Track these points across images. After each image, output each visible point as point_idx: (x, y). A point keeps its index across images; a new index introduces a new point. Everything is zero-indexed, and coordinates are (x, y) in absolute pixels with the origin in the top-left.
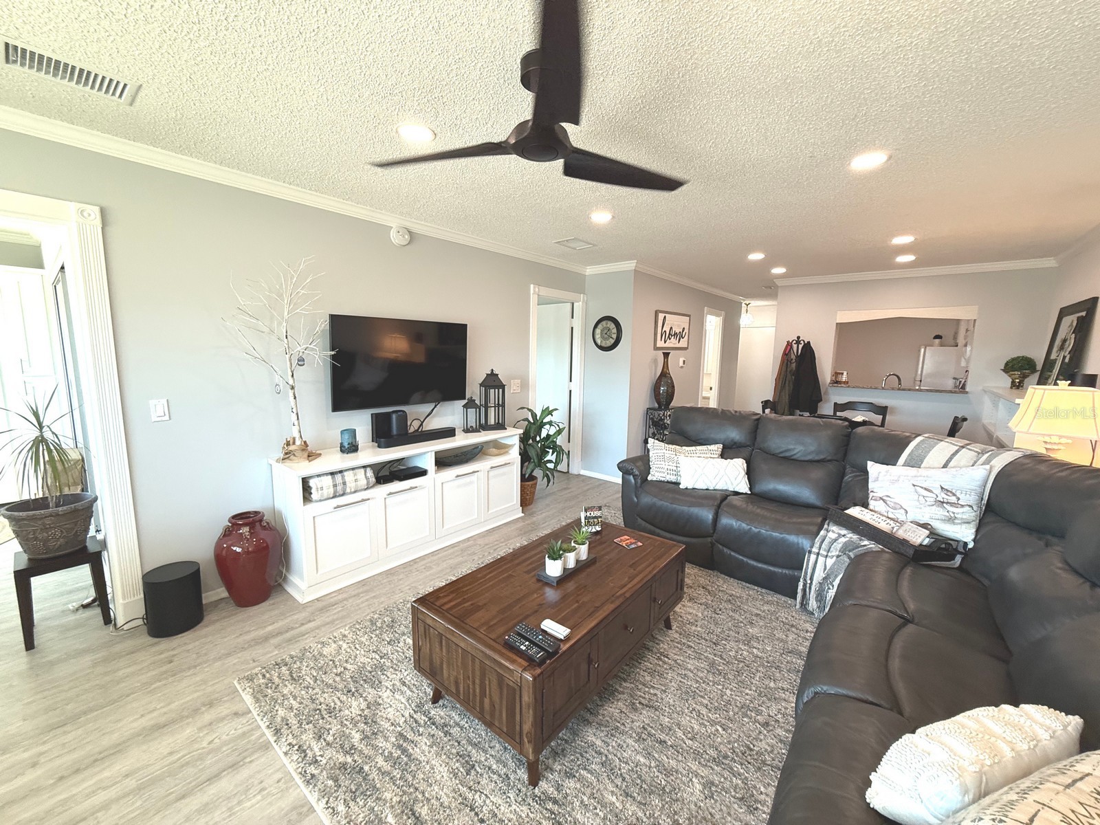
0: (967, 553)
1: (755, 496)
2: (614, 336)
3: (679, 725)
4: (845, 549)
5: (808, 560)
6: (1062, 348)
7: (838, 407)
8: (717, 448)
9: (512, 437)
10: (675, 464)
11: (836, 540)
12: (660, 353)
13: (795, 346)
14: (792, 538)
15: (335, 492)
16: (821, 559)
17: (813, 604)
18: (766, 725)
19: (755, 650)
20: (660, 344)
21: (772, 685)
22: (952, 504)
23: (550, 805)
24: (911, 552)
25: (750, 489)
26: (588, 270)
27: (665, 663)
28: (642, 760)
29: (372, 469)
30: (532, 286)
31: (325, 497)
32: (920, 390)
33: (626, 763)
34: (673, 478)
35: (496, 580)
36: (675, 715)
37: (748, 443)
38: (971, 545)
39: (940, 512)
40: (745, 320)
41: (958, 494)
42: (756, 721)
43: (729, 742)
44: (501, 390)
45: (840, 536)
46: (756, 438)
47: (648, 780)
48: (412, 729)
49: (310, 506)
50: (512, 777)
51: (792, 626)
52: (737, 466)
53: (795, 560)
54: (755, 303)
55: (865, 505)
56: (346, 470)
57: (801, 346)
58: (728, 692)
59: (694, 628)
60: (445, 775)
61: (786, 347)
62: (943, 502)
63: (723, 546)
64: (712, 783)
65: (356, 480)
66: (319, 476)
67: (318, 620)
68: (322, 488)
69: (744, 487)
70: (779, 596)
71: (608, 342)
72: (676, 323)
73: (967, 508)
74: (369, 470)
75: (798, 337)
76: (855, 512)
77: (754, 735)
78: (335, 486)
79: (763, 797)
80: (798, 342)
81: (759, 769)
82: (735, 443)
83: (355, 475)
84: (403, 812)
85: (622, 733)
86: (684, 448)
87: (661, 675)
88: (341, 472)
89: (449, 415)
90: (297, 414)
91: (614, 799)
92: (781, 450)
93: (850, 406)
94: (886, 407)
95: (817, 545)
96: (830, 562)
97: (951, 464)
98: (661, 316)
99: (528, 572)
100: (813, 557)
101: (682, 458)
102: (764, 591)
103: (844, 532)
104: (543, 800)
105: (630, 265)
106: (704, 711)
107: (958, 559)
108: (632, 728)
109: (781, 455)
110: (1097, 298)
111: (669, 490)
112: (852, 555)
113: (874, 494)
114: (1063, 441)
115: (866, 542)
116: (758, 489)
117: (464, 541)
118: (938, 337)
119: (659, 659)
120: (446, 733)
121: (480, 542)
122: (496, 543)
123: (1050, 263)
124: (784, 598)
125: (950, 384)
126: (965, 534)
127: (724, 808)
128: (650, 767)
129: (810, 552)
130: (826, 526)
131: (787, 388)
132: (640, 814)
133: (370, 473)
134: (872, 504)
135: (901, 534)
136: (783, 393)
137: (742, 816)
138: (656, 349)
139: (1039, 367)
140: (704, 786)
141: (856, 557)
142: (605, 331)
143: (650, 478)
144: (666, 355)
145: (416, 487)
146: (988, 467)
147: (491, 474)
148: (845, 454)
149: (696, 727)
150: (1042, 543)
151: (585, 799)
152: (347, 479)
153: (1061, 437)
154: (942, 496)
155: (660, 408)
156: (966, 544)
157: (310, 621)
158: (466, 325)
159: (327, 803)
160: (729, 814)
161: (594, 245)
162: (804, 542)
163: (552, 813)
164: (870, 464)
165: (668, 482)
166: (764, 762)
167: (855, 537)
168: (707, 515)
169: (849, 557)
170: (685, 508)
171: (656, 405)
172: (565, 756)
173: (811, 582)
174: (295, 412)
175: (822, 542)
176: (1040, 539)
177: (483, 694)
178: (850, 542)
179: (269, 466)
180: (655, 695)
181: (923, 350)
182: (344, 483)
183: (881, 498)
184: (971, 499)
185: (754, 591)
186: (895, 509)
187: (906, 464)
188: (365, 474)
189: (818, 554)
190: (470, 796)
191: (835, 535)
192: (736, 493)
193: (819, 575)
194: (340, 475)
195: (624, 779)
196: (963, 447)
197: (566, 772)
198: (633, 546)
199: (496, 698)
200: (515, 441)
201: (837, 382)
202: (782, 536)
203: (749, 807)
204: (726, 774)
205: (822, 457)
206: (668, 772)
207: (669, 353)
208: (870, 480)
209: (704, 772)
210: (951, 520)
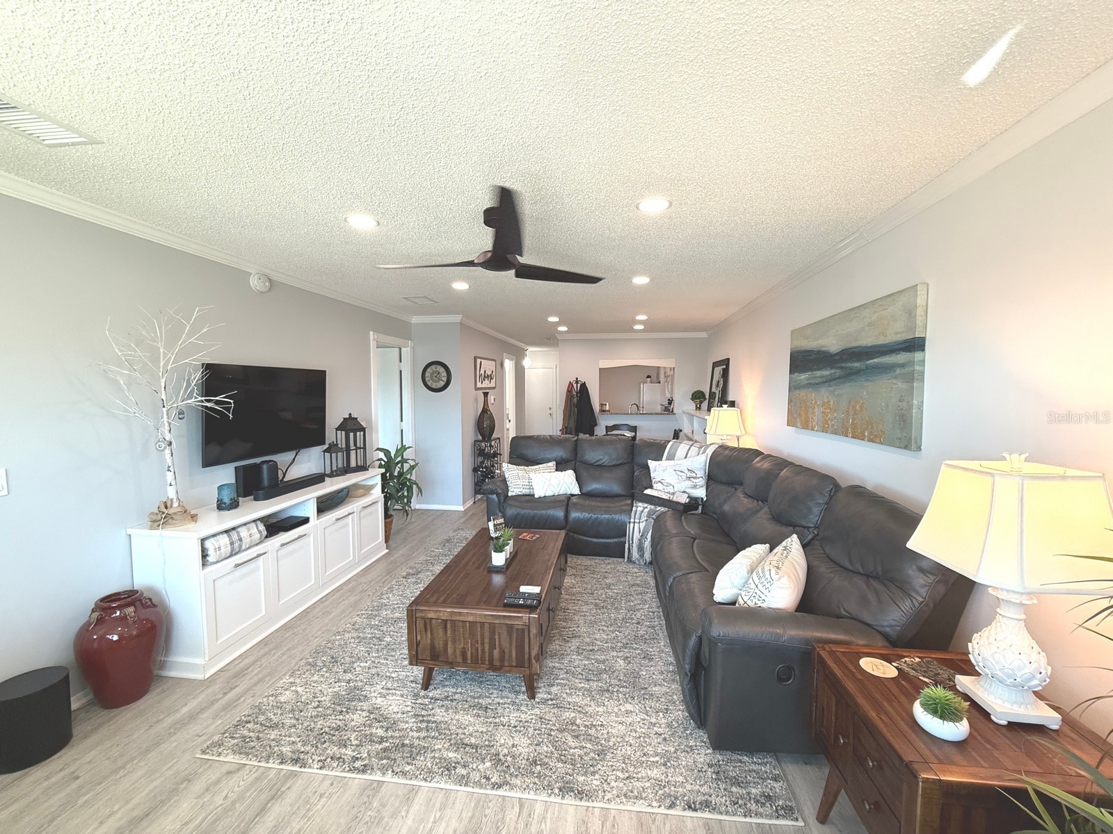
0: (704, 504)
1: (584, 495)
2: (445, 379)
3: (595, 639)
4: (649, 515)
5: (629, 528)
6: (718, 386)
7: (608, 429)
8: (552, 464)
9: (373, 477)
10: (527, 481)
11: (643, 511)
12: (480, 393)
13: (575, 385)
14: (617, 517)
15: (232, 549)
16: (637, 525)
17: (635, 554)
18: (638, 623)
19: (615, 591)
20: (479, 385)
21: (632, 604)
22: (694, 478)
23: (550, 702)
24: (681, 508)
25: (580, 490)
26: (414, 319)
27: (568, 613)
28: (587, 662)
29: (261, 522)
30: (371, 333)
31: (223, 557)
32: (643, 414)
33: (579, 667)
34: (526, 491)
35: (459, 578)
36: (591, 636)
37: (572, 459)
38: (705, 499)
39: (689, 483)
40: (526, 362)
41: (696, 471)
42: (633, 624)
43: (625, 637)
44: (362, 433)
45: (644, 508)
46: (577, 454)
47: (595, 669)
48: (423, 709)
49: (209, 569)
50: (517, 701)
51: (627, 572)
52: (569, 475)
53: (621, 531)
54: (531, 349)
55: (651, 487)
56: (239, 526)
57: (579, 385)
58: (613, 615)
59: (575, 590)
60: (470, 719)
61: (569, 385)
62: (690, 478)
63: (574, 533)
64: (627, 657)
65: (251, 535)
66: (214, 536)
67: (241, 685)
68: (219, 548)
69: (576, 491)
70: (613, 559)
71: (438, 384)
72: (488, 367)
73: (701, 479)
74: (259, 523)
75: (577, 379)
76: (648, 492)
77: (635, 629)
78: (232, 544)
79: (653, 653)
80: (577, 382)
81: (645, 642)
82: (564, 460)
83: (249, 530)
84: (458, 748)
85: (567, 655)
86: (530, 467)
87: (571, 620)
88: (234, 529)
89: (308, 462)
90: (174, 472)
91: (582, 685)
92: (596, 460)
93: (615, 427)
94: (636, 427)
95: (633, 517)
96: (642, 525)
97: (688, 456)
98: (479, 361)
99: (478, 568)
100: (632, 525)
101: (532, 475)
102: (603, 558)
103: (646, 505)
104: (544, 702)
105: (457, 318)
106: (605, 628)
107: (700, 508)
108: (571, 651)
109: (596, 464)
110: (729, 359)
111: (527, 501)
112: (654, 517)
113: (656, 480)
114: (728, 437)
115: (659, 508)
116: (586, 489)
117: (345, 584)
118: (649, 377)
119: (564, 612)
120: (452, 700)
121: (363, 580)
122: (379, 578)
123: (704, 335)
124: (615, 559)
125: (659, 409)
126: (701, 493)
127: (638, 665)
128: (592, 664)
129: (630, 523)
130: (635, 504)
131: (573, 417)
132: (600, 685)
133: (262, 527)
134: (655, 486)
135: (675, 499)
136: (570, 421)
137: (648, 664)
138: (477, 389)
139: (707, 397)
140: (624, 660)
141: (657, 517)
142: (436, 375)
143: (510, 494)
144: (486, 394)
145: (305, 535)
146: (705, 454)
147: (362, 514)
148: (633, 459)
149: (605, 637)
150: (734, 489)
151: (568, 691)
152: (242, 535)
153: (727, 435)
154: (689, 474)
155: (484, 440)
156: (702, 499)
157: (232, 689)
158: (325, 371)
159: (393, 771)
160: (642, 666)
161: (435, 302)
162: (623, 517)
163: (554, 704)
164: (649, 461)
165: (524, 495)
166: (646, 639)
167: (653, 507)
168: (560, 514)
169: (653, 518)
170: (544, 512)
171: (480, 438)
172: (542, 678)
173: (633, 542)
174: (173, 471)
175: (635, 515)
176: (732, 487)
177: (492, 647)
178: (651, 509)
179: (128, 537)
180: (574, 630)
181: (642, 386)
182: (240, 540)
183: (659, 482)
184: (700, 473)
185: (598, 560)
186: (667, 486)
187: (667, 459)
188: (258, 529)
189: (634, 523)
190: (497, 720)
191: (641, 507)
192: (572, 495)
193: (637, 536)
194: (234, 532)
195: (582, 674)
196: (691, 445)
197: (548, 685)
198: (534, 538)
199: (505, 644)
200: (378, 480)
201: (604, 411)
202: (611, 516)
203: (649, 659)
204: (631, 651)
205: (620, 462)
206: (603, 662)
207: (488, 393)
208: (651, 472)
209: (619, 654)
210: (695, 487)
